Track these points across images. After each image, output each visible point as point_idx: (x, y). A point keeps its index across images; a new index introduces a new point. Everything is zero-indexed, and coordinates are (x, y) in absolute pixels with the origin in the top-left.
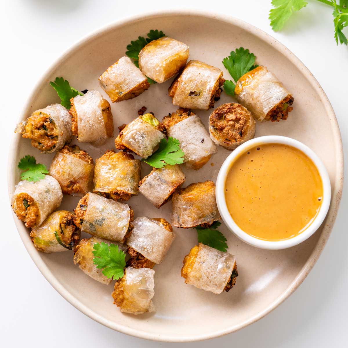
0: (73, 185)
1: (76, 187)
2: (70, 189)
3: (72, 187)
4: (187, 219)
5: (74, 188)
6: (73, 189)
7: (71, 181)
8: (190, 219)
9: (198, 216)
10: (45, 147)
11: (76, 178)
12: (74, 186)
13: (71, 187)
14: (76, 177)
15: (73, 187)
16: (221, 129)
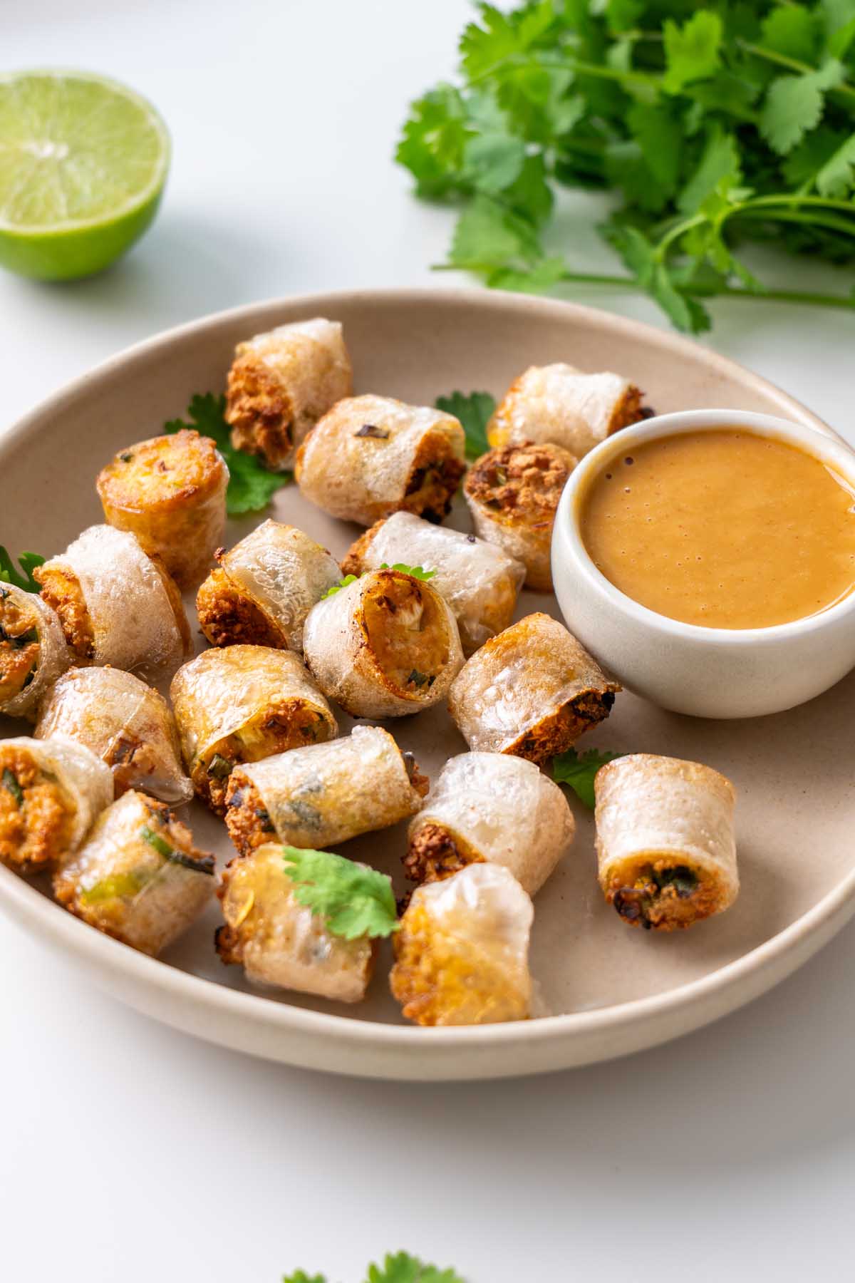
0: (131, 751)
1: (144, 754)
2: (125, 765)
3: (129, 757)
4: (533, 696)
5: (136, 757)
6: (134, 765)
7: (122, 740)
8: (540, 692)
9: (556, 677)
10: (8, 672)
11: (135, 729)
12: (133, 752)
13: (128, 755)
14: (131, 724)
15: (131, 757)
16: (511, 498)
